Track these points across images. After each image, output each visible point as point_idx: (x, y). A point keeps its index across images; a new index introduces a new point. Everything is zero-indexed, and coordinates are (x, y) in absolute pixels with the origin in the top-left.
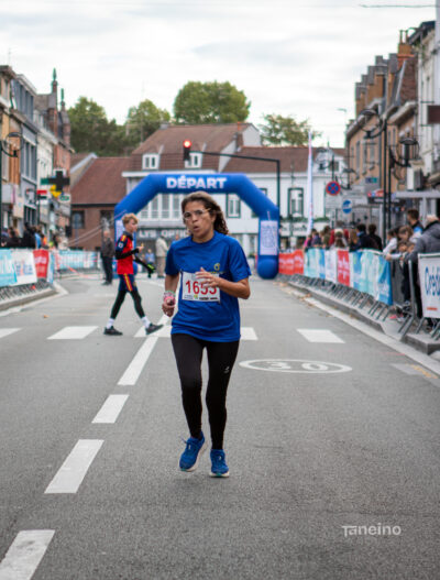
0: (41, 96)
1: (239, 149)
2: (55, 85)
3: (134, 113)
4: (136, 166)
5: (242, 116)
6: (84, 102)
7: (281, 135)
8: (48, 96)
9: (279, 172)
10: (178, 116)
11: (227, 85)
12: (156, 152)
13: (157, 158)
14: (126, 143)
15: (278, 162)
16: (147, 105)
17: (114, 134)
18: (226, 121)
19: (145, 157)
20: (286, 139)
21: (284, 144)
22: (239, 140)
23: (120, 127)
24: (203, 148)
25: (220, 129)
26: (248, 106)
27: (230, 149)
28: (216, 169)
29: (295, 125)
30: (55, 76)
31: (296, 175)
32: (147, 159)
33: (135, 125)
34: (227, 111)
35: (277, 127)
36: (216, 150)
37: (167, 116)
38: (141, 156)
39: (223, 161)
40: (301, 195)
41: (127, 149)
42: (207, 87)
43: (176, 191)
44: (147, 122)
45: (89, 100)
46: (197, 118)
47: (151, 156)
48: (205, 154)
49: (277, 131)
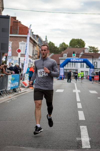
0: (43, 41)
1: (84, 53)
2: (46, 39)
3: (61, 45)
4: (62, 56)
5: (84, 46)
6: (50, 42)
7: (92, 50)
8: (45, 41)
9: (93, 58)
10: (70, 46)
11: (81, 39)
12: (66, 53)
13: (66, 55)
14: (59, 51)
15: (93, 56)
16: (64, 43)
17: (57, 49)
18: (81, 47)
19: (64, 54)
20: (93, 51)
21: (92, 52)
22: (84, 51)
23: (58, 48)
24: (76, 53)
25: (80, 49)
26: (85, 44)
27: (82, 53)
28: (79, 57)
29: (95, 48)
30: (46, 37)
31: (96, 59)
32: (64, 55)
33: (61, 48)
34: (81, 45)
35: (91, 49)
36: (79, 53)
37: (68, 46)
38: (63, 54)
39: (80, 56)
40: (97, 63)
41: (59, 53)
42: (76, 40)
43: (73, 62)
44: (64, 47)
45: (51, 42)
46: (74, 46)
47: (65, 54)
48: (77, 54)
49: (91, 50)
